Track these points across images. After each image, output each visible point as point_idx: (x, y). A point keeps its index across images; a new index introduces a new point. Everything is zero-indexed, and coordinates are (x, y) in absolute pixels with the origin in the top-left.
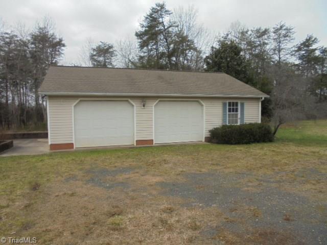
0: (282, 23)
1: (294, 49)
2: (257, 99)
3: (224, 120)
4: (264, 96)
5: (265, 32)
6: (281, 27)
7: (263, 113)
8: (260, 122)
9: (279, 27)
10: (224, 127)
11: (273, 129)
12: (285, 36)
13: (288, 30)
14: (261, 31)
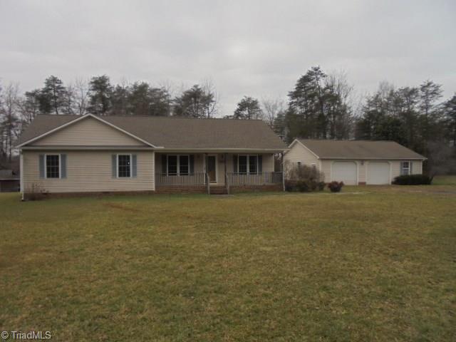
0: (430, 81)
1: (441, 106)
2: (420, 160)
3: (401, 172)
4: (424, 159)
5: (413, 91)
6: (429, 84)
7: (423, 169)
8: (421, 173)
9: (426, 84)
10: (402, 176)
11: (430, 178)
12: (434, 93)
13: (437, 87)
14: (409, 91)
